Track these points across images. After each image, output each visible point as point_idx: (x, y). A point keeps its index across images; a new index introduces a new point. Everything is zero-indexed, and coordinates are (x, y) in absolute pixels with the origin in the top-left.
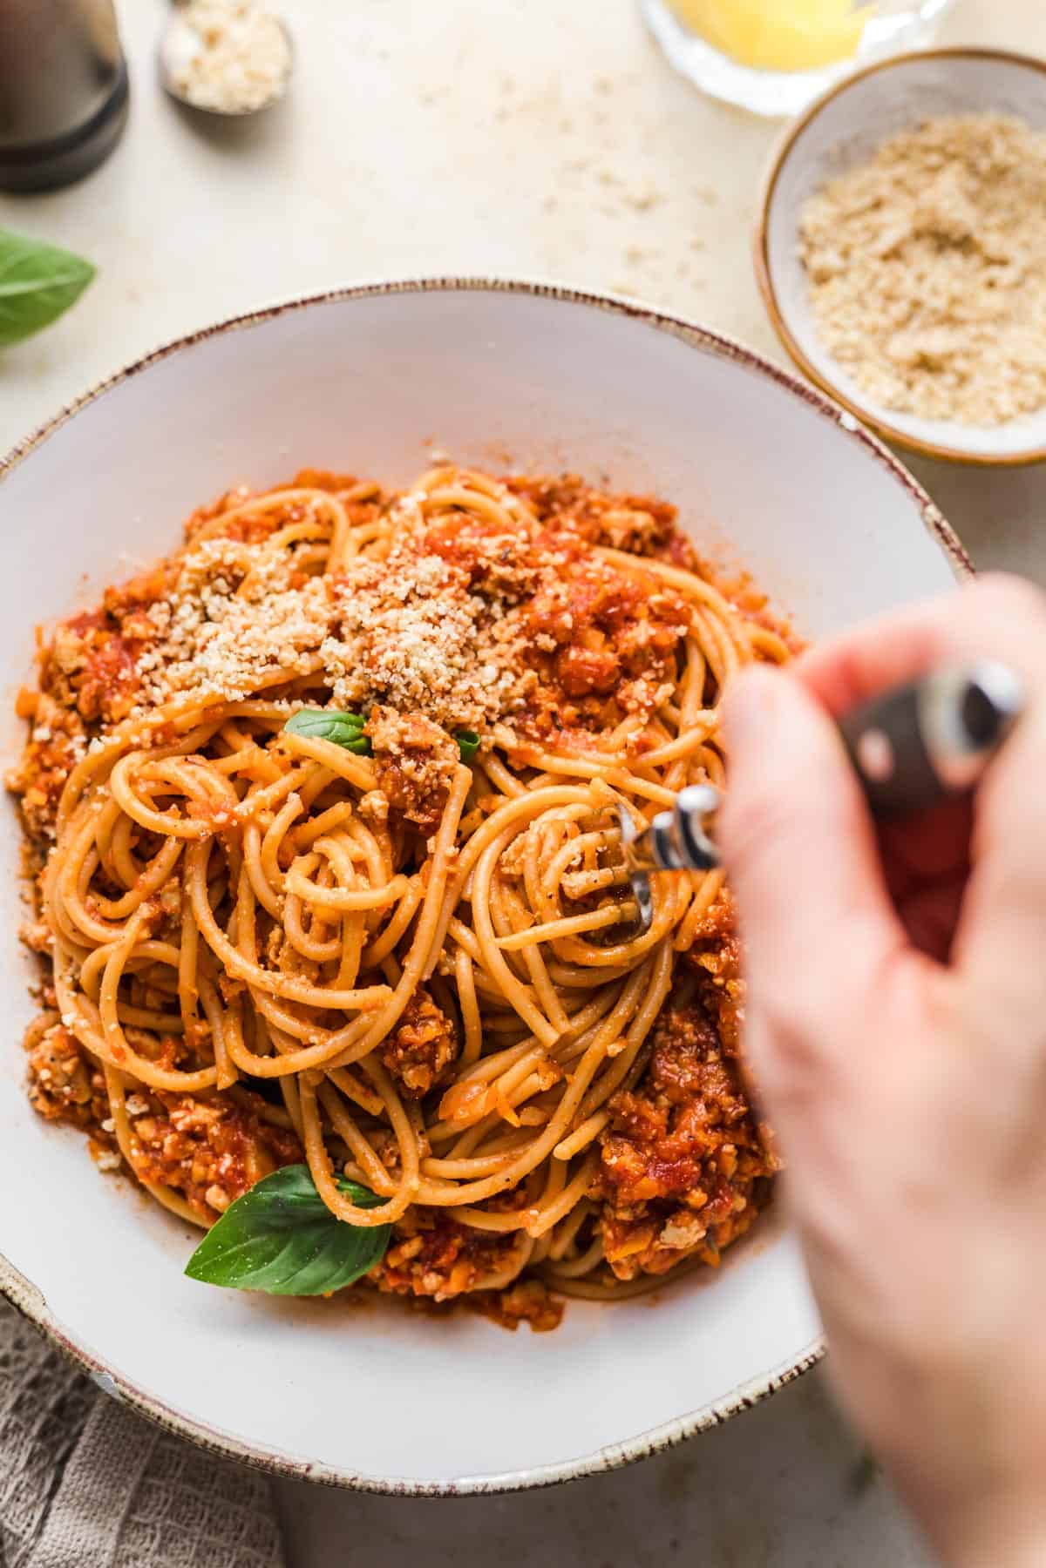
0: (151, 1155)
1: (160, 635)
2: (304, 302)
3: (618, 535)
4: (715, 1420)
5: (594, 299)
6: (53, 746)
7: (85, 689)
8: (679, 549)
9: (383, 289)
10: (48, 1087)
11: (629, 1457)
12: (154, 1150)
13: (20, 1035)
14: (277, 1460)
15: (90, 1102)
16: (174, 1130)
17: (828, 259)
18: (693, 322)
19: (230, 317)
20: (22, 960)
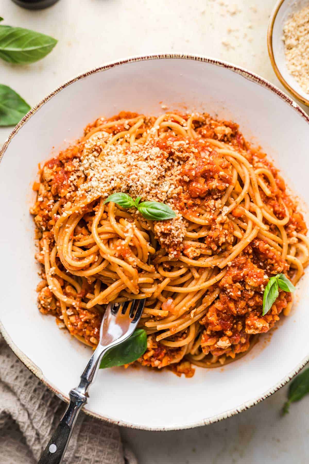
0: (74, 327)
1: (76, 169)
2: (121, 63)
3: (220, 136)
4: (237, 413)
5: (214, 62)
6: (44, 203)
7: (53, 186)
8: (239, 138)
9: (146, 58)
10: (43, 305)
11: (212, 422)
12: (75, 325)
13: (35, 288)
14: (109, 420)
15: (56, 309)
16: (81, 321)
17: (292, 41)
18: (246, 70)
19: (98, 67)
20: (36, 265)
